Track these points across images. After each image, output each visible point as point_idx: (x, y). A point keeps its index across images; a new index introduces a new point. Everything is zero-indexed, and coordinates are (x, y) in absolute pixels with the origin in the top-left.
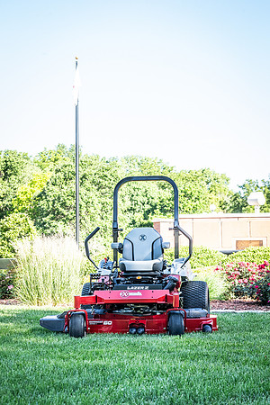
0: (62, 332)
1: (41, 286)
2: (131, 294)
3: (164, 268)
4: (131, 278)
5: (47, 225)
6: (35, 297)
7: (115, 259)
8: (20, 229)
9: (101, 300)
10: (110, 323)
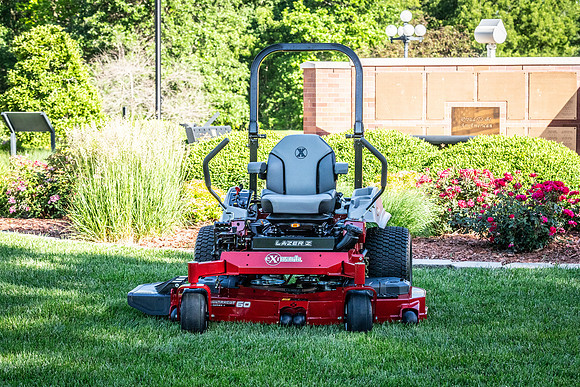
2: (284, 259)
7: (253, 187)
10: (247, 305)
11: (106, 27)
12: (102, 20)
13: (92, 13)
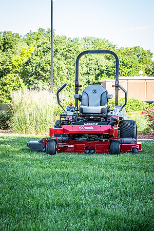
0: (41, 151)
1: (28, 122)
2: (86, 128)
3: (108, 111)
4: (87, 117)
5: (31, 82)
6: (24, 128)
7: (77, 105)
8: (14, 84)
9: (67, 131)
10: (72, 146)
11: (36, 81)
12: (35, 78)
13: (31, 76)
